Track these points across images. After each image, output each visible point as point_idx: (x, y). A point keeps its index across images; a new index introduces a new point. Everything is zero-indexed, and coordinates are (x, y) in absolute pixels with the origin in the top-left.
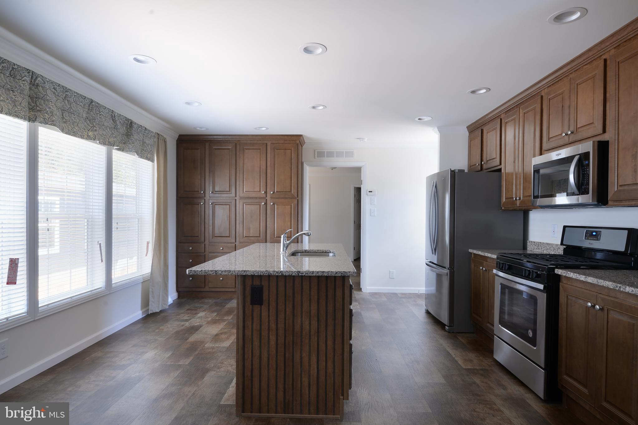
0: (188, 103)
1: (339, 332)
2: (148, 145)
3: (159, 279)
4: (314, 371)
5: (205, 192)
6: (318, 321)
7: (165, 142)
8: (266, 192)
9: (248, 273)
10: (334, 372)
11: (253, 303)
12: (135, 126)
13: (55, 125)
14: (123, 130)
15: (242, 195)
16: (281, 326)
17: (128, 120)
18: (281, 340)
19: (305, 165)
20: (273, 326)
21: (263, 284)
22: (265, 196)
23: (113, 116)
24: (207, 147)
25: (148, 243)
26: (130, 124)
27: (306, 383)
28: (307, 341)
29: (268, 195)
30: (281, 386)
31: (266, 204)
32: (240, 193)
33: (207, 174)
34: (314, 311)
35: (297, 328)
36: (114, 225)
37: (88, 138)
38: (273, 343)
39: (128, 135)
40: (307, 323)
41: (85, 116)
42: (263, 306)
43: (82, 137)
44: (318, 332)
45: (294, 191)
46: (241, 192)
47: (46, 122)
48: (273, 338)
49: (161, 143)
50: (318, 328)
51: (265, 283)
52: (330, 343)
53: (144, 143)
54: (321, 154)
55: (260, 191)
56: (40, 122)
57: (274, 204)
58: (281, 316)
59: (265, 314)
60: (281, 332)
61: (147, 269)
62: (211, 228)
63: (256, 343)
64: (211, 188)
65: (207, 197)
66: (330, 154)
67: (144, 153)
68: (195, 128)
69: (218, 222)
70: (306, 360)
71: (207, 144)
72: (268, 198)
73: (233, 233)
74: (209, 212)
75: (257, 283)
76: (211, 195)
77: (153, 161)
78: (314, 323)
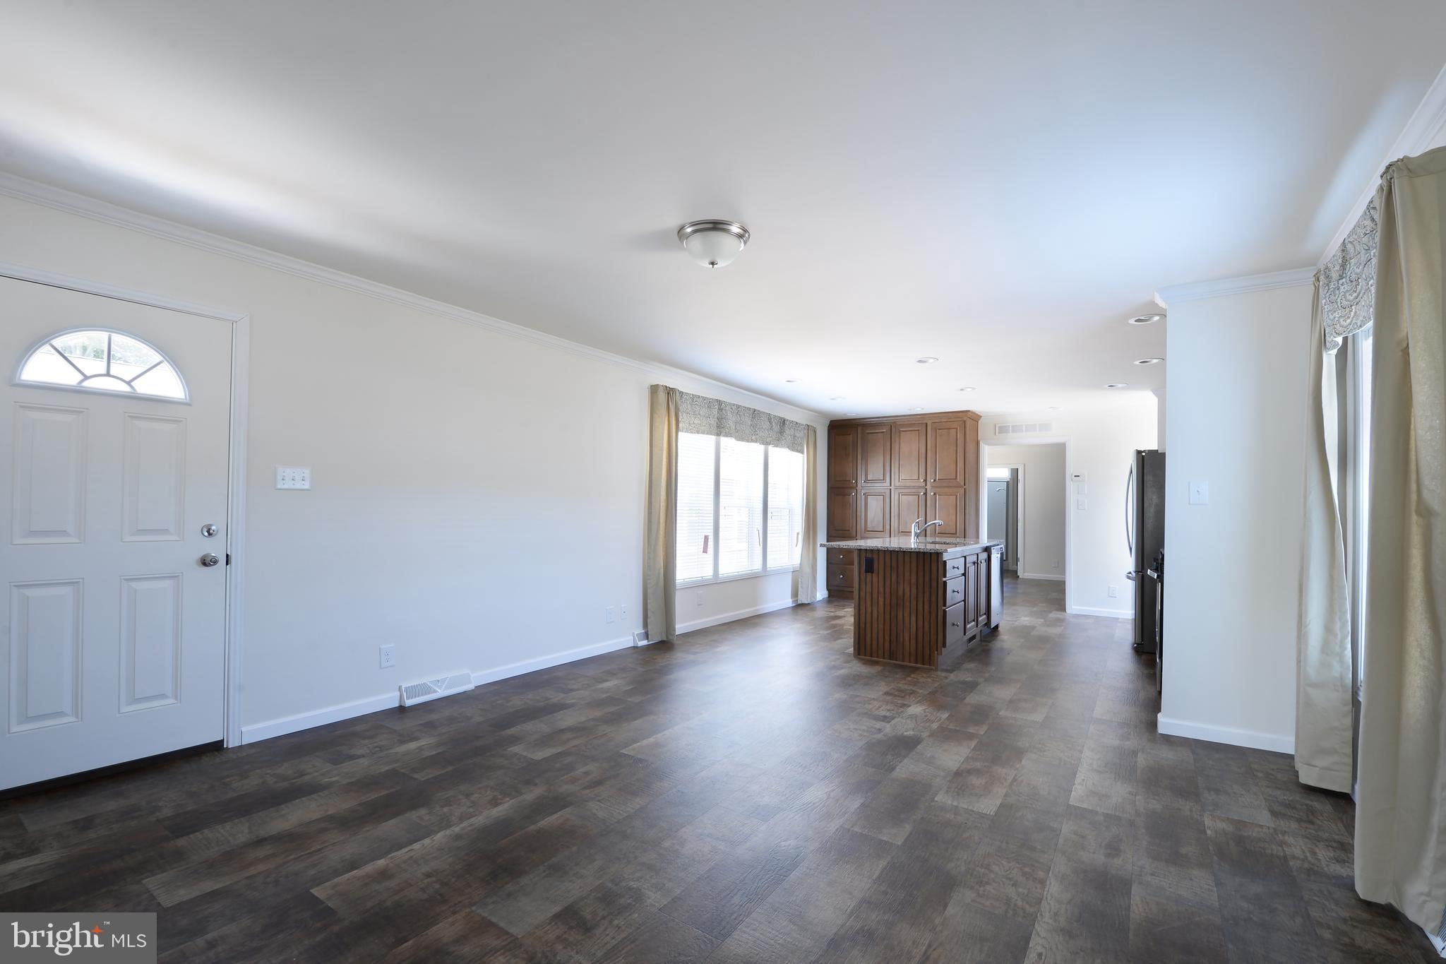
0: (833, 399)
1: (934, 599)
2: (798, 438)
3: (808, 570)
4: (914, 628)
5: (856, 482)
6: (917, 588)
7: (815, 432)
8: (925, 481)
9: (862, 548)
10: (930, 632)
11: (867, 571)
12: (787, 423)
13: (732, 436)
14: (776, 428)
15: (897, 484)
16: (888, 590)
17: (781, 418)
18: (888, 601)
19: (982, 444)
20: (881, 590)
21: (874, 556)
22: (924, 484)
23: (770, 418)
24: (859, 431)
25: (798, 534)
26: (783, 422)
27: (907, 638)
28: (908, 604)
29: (928, 483)
30: (887, 638)
31: (925, 494)
32: (896, 482)
33: (859, 461)
34: (914, 581)
35: (900, 593)
36: (769, 515)
37: (752, 441)
38: (881, 603)
39: (781, 432)
40: (907, 590)
41: (749, 424)
42: (874, 574)
43: (748, 441)
44: (917, 597)
45: (960, 479)
46: (897, 480)
47: (728, 435)
48: (881, 600)
49: (811, 433)
50: (917, 595)
51: (875, 556)
52: (926, 607)
53: (795, 436)
54: (1003, 429)
55: (919, 479)
56: (724, 436)
57: (935, 494)
58: (888, 583)
59: (875, 580)
60: (888, 595)
61: (796, 560)
62: (863, 521)
63: (869, 603)
64: (863, 476)
65: (859, 487)
66: (1016, 429)
67: (795, 447)
68: (845, 414)
69: (870, 514)
70: (907, 619)
71: (860, 428)
72: (928, 487)
73: (888, 527)
74: (861, 503)
75: (869, 555)
76: (864, 485)
77: (803, 453)
78: (914, 590)
